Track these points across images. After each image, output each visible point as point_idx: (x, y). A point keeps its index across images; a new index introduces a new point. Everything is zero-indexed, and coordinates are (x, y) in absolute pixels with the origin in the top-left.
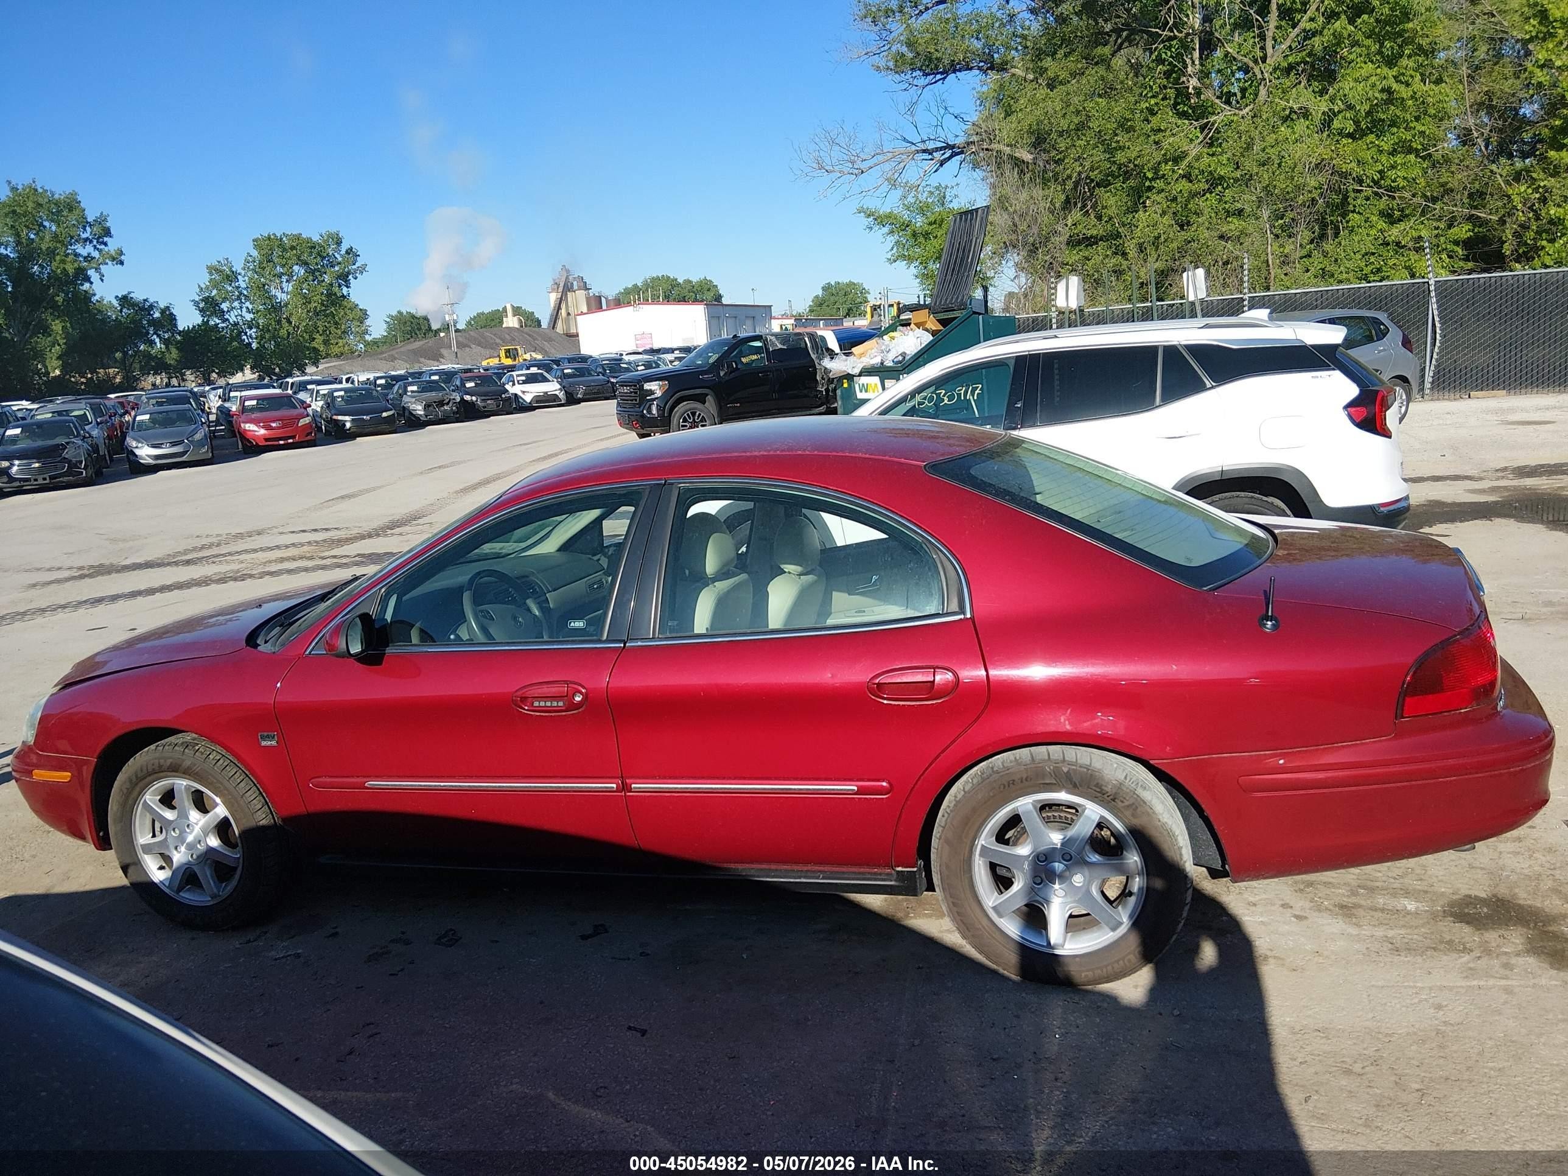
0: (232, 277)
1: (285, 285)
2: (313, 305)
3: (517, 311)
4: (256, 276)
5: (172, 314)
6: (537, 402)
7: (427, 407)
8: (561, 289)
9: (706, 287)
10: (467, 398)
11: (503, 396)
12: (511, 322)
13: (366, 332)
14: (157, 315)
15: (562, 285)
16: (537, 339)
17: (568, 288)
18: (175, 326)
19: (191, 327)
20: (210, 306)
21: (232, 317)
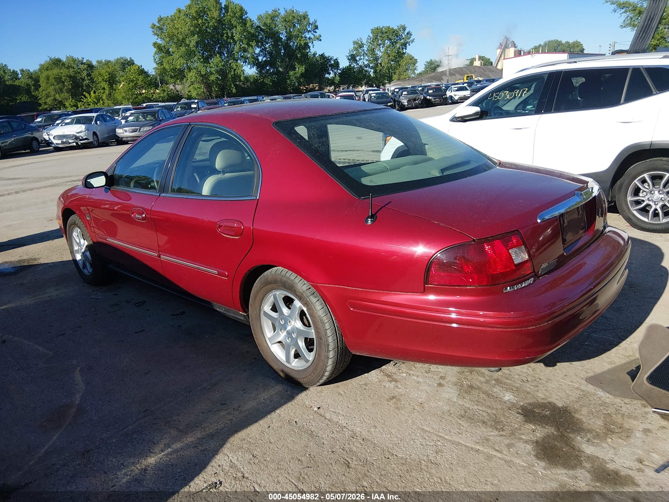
0: (361, 46)
1: (381, 49)
2: (391, 57)
3: (481, 58)
4: (371, 46)
5: (338, 62)
6: (460, 100)
7: (409, 101)
8: (503, 48)
9: (576, 45)
10: (428, 97)
11: (444, 97)
12: (477, 63)
13: (415, 69)
14: (333, 62)
15: (504, 45)
16: (486, 71)
17: (506, 47)
18: (339, 67)
19: (344, 67)
20: (353, 58)
21: (360, 63)
